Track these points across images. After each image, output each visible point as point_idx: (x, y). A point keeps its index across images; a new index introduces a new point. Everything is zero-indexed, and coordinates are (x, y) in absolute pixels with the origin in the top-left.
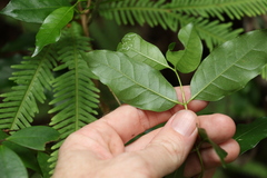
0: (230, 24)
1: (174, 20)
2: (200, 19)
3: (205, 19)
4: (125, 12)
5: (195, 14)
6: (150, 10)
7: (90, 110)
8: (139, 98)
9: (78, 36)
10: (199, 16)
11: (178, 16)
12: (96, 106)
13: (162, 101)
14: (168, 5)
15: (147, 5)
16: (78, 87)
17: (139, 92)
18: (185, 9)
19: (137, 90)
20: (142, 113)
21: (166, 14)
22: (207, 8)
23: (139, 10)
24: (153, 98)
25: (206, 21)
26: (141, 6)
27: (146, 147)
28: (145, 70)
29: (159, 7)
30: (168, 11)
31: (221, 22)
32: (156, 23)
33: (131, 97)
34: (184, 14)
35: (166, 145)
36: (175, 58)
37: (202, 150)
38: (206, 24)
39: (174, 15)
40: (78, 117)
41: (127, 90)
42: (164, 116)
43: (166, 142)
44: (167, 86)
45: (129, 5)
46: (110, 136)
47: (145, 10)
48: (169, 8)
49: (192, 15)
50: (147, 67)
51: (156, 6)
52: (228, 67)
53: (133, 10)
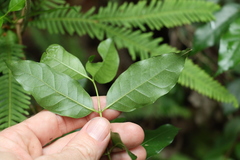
0: (150, 34)
1: (101, 29)
2: (124, 29)
3: (128, 29)
4: (56, 22)
5: (119, 25)
6: (79, 20)
7: (22, 111)
8: (59, 105)
9: (13, 44)
10: (123, 26)
11: (104, 27)
12: (27, 107)
13: (80, 109)
14: (95, 16)
15: (76, 17)
16: (11, 90)
17: (58, 99)
18: (111, 20)
19: (57, 97)
20: (60, 119)
21: (94, 25)
22: (131, 20)
23: (69, 20)
24: (71, 105)
25: (129, 31)
26: (71, 16)
27: (62, 151)
28: (66, 80)
29: (87, 18)
30: (95, 22)
31: (143, 32)
32: (84, 32)
33: (51, 104)
34: (110, 24)
35: (81, 149)
36: (94, 69)
37: (112, 154)
38: (130, 34)
39: (100, 25)
40: (10, 117)
41: (47, 97)
42: (81, 122)
43: (81, 146)
44: (84, 95)
45: (60, 16)
46: (30, 139)
47: (74, 20)
48: (96, 19)
49: (116, 26)
50: (67, 77)
51: (84, 16)
52: (142, 83)
53: (64, 20)
